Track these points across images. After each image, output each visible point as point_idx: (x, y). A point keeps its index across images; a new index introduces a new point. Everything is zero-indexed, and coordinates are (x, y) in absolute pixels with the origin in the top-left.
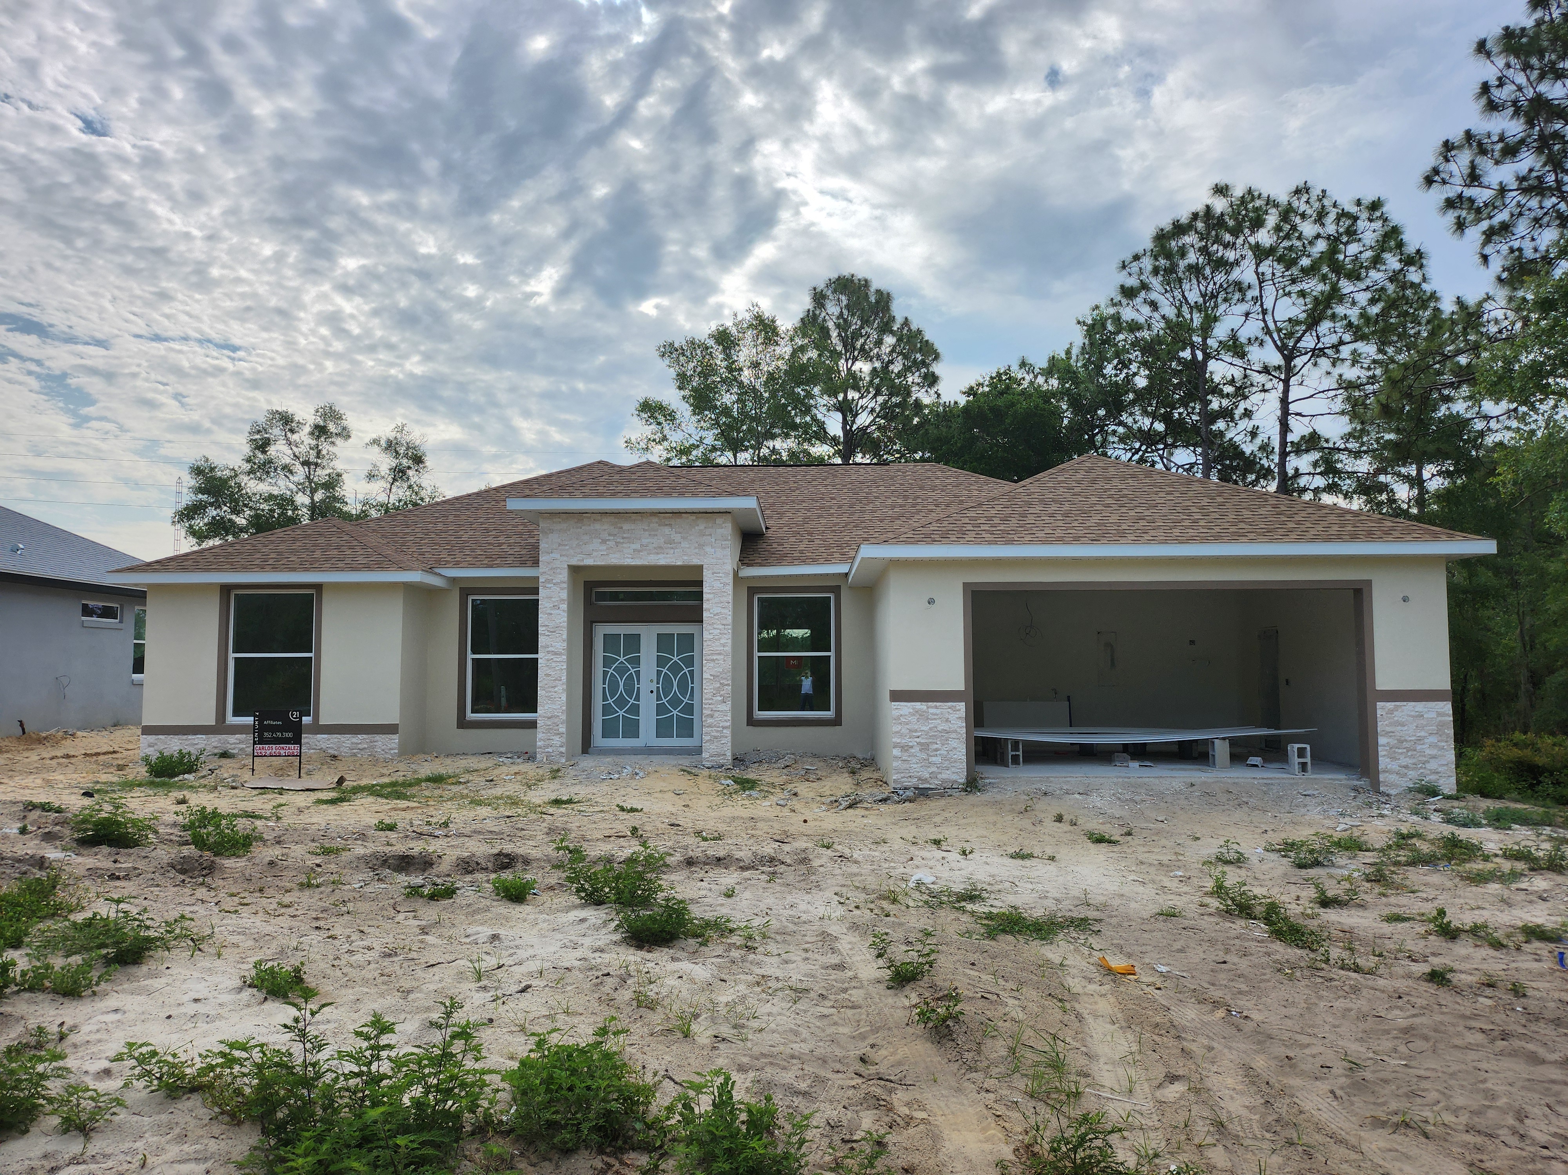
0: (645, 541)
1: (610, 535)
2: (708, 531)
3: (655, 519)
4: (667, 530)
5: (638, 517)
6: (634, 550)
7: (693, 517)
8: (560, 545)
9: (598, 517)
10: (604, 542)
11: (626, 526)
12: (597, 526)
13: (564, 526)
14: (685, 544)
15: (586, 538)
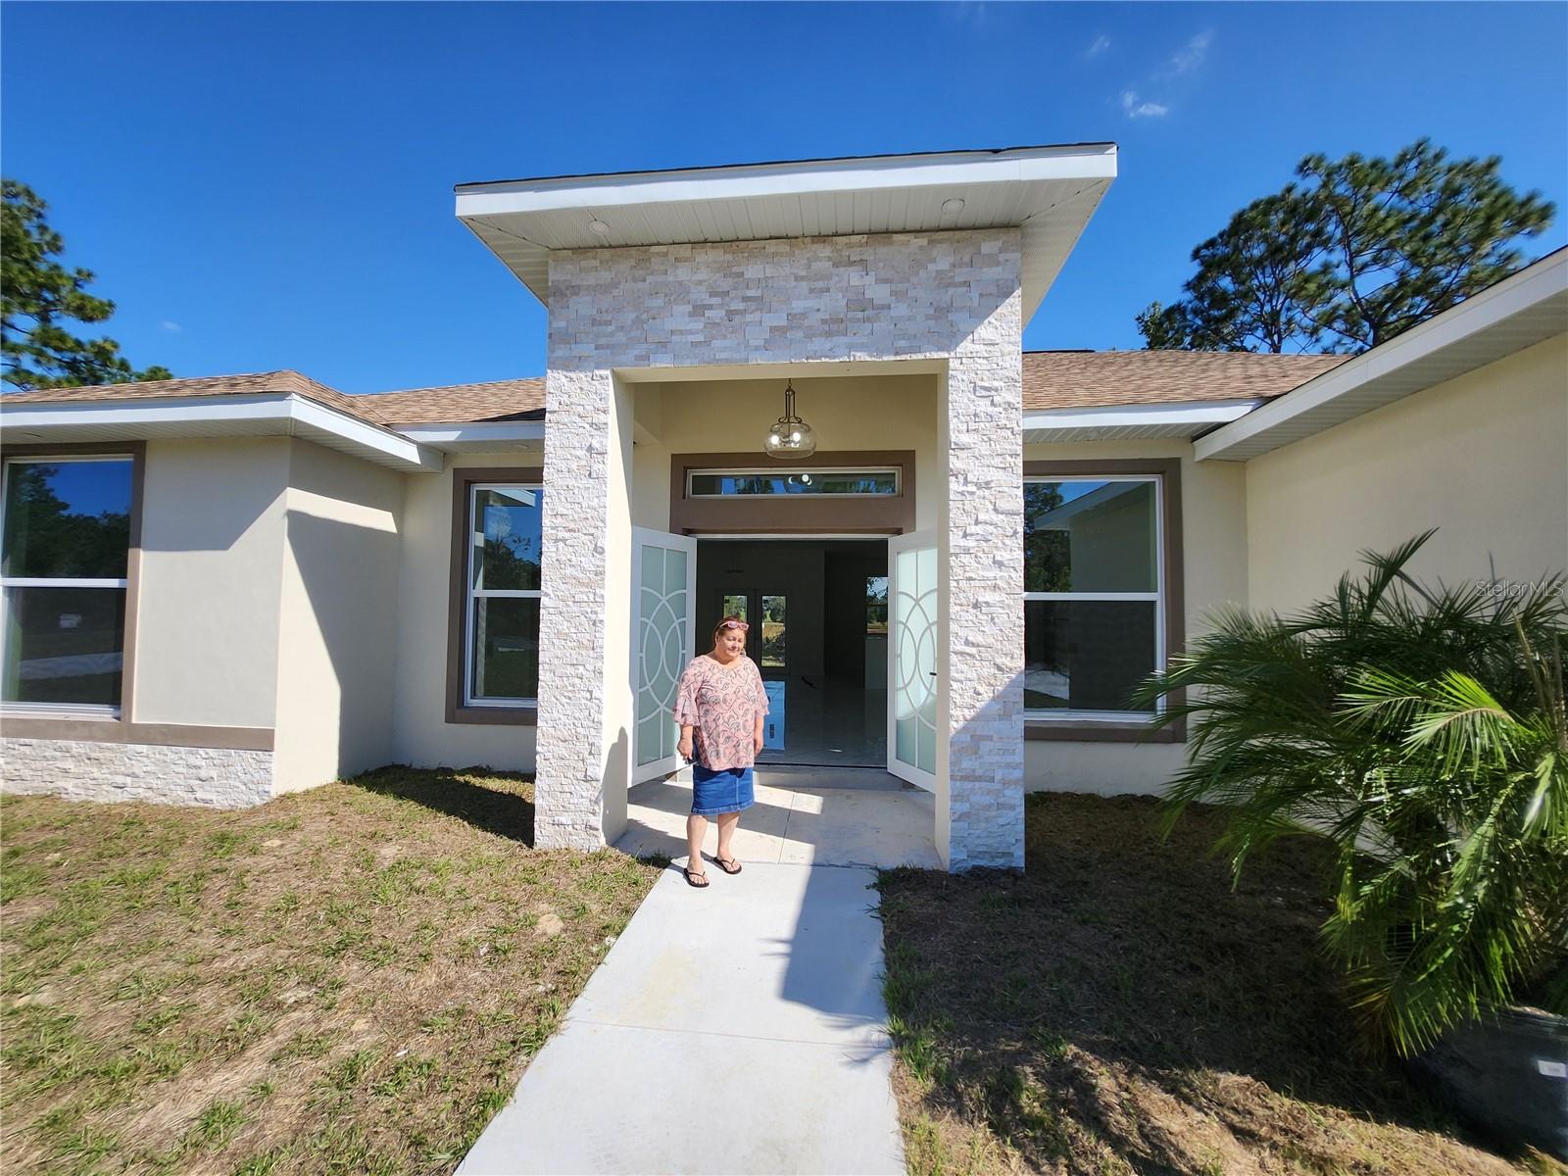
0: (798, 306)
1: (713, 294)
2: (961, 275)
3: (825, 251)
4: (854, 277)
5: (783, 247)
6: (773, 329)
7: (923, 241)
8: (594, 322)
9: (685, 251)
10: (698, 310)
11: (753, 271)
12: (683, 273)
13: (605, 276)
14: (901, 310)
15: (659, 302)
